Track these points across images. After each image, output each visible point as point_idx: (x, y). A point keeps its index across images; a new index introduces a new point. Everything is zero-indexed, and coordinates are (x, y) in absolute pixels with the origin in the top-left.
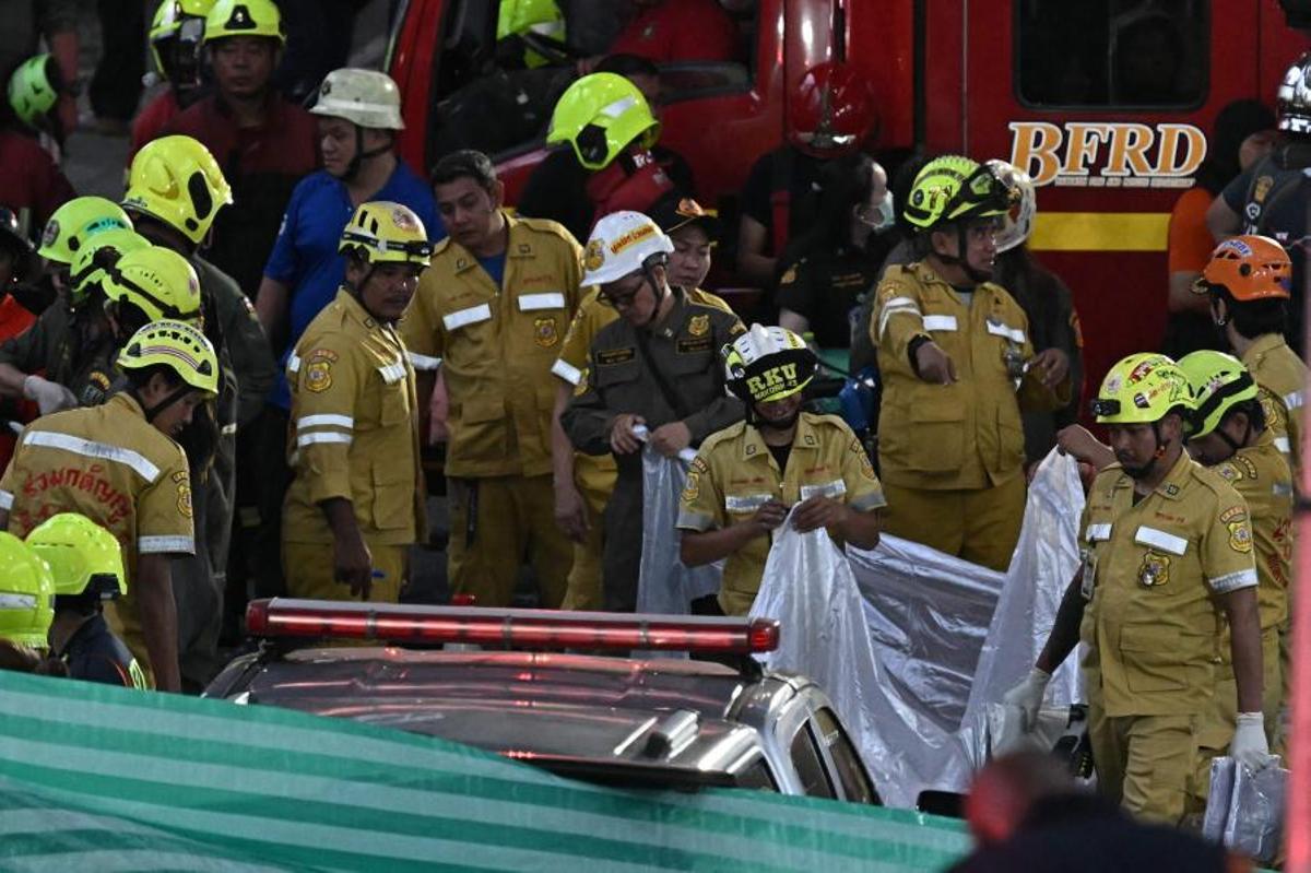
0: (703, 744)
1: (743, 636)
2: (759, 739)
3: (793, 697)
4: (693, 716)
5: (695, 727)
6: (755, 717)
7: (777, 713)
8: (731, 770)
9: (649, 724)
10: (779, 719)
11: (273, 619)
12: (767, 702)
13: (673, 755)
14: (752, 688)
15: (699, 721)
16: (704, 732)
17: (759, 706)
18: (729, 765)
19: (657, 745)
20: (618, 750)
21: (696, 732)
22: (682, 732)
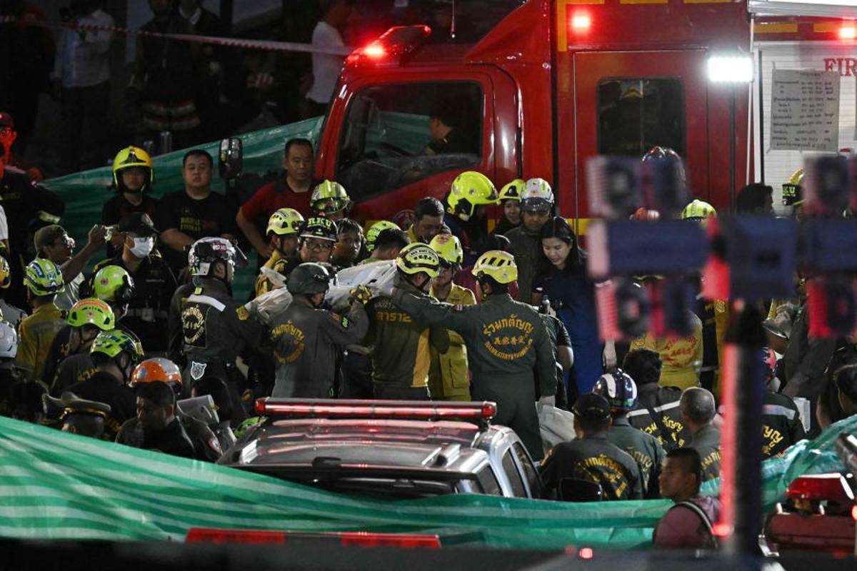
0: (462, 459)
1: (479, 411)
2: (487, 456)
3: (502, 438)
4: (457, 447)
5: (458, 452)
6: (485, 447)
7: (495, 445)
8: (474, 471)
9: (437, 451)
10: (496, 447)
11: (268, 407)
12: (490, 440)
13: (448, 464)
14: (484, 434)
15: (460, 448)
16: (463, 454)
17: (487, 442)
18: (473, 469)
19: (441, 460)
20: (424, 463)
21: (459, 454)
22: (452, 453)
